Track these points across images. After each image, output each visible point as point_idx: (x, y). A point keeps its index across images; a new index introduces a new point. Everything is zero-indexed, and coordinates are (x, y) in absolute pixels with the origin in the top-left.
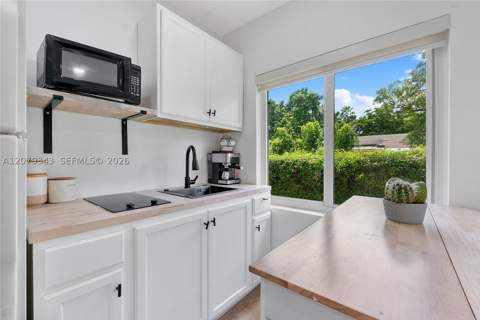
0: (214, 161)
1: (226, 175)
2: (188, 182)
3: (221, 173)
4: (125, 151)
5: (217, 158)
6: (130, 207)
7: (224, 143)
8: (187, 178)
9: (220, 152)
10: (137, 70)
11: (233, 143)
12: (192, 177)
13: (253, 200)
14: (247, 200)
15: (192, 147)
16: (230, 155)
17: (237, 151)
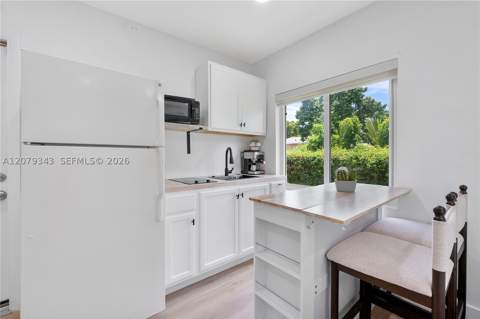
0: (246, 157)
1: (254, 168)
2: (227, 172)
3: (250, 166)
4: (189, 152)
5: (248, 156)
6: (196, 182)
7: (253, 144)
8: (226, 169)
9: (250, 151)
10: (198, 104)
11: (259, 144)
12: (230, 169)
13: (271, 185)
14: (266, 184)
15: (230, 149)
16: (256, 153)
17: (262, 150)
